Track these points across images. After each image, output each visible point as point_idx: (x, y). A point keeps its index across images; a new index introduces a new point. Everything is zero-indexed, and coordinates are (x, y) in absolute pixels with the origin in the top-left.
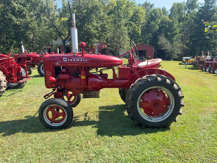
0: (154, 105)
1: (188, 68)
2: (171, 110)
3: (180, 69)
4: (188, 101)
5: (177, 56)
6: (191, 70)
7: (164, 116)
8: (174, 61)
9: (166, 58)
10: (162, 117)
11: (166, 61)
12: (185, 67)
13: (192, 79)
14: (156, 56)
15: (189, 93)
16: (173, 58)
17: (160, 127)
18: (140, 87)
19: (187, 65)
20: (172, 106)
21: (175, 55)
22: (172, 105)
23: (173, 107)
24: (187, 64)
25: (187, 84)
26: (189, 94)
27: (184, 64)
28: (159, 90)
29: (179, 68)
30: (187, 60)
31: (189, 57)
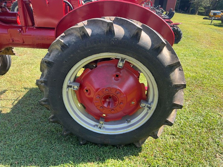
0: (103, 100)
1: (213, 25)
2: (147, 113)
3: (203, 25)
4: (202, 76)
5: (203, 9)
6: (217, 28)
7: (133, 121)
8: (199, 15)
9: (190, 11)
10: (125, 125)
11: (189, 14)
12: (210, 23)
13: (215, 40)
14: (178, 8)
15: (207, 61)
16: (199, 12)
17: (120, 145)
18: (65, 52)
19: (213, 21)
20: (150, 104)
21: (202, 8)
22: (152, 102)
23: (154, 106)
24: (214, 19)
25: (208, 46)
26: (207, 64)
27: (210, 19)
28: (121, 64)
29: (203, 23)
30: (215, 14)
31: (219, 11)
